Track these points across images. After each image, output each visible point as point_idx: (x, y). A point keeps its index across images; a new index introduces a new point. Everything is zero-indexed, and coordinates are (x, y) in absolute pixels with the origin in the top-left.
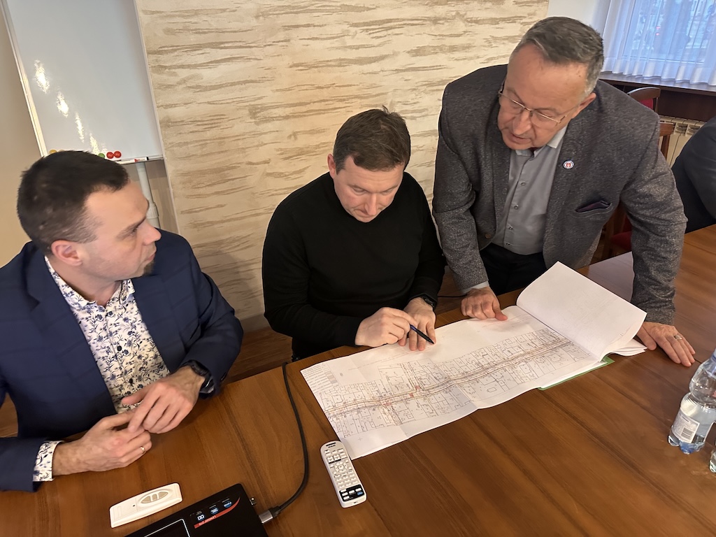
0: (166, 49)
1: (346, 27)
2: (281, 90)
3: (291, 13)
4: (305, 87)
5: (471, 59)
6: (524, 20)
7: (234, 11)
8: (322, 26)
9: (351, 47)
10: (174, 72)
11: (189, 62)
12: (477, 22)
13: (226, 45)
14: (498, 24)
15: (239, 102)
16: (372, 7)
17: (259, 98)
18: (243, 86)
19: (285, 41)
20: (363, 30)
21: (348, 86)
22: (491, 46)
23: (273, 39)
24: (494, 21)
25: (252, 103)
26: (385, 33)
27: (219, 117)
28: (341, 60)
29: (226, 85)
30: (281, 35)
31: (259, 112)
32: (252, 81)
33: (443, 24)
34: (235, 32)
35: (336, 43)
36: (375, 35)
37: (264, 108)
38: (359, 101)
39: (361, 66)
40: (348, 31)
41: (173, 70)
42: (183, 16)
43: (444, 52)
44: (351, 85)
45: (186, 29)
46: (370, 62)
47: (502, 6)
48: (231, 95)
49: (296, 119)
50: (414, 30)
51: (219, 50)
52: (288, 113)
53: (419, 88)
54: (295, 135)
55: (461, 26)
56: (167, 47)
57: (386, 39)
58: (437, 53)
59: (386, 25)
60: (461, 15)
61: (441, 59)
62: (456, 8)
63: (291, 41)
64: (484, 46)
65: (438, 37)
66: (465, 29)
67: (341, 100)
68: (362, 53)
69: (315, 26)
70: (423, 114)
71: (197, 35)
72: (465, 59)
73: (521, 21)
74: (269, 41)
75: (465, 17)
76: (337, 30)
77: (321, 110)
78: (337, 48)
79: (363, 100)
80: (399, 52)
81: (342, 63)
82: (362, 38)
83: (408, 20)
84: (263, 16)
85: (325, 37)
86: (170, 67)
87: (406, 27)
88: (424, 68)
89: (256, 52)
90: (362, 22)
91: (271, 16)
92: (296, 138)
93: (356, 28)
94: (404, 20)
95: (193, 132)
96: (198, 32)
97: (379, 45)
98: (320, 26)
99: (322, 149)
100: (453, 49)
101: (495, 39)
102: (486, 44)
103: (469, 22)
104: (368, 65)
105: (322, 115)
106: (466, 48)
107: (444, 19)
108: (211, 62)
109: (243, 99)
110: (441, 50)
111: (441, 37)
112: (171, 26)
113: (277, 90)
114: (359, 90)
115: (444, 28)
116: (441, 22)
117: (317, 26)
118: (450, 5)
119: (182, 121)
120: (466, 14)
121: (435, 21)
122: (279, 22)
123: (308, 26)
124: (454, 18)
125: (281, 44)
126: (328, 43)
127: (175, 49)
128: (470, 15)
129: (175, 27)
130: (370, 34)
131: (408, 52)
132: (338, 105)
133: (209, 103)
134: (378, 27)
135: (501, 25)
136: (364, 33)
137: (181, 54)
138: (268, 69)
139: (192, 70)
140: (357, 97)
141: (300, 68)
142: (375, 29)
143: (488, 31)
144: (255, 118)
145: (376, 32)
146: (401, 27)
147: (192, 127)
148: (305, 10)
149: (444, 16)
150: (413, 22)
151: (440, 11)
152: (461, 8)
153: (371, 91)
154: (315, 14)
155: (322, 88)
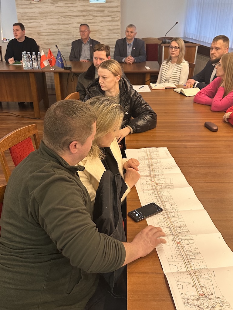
1: (59, 16)
2: (44, 29)
3: (46, 13)
4: (50, 29)
5: (96, 26)
6: (112, 16)
7: (35, 13)
9: (61, 21)
12: (96, 16)
13: (33, 19)
16: (65, 12)
18: (36, 28)
22: (102, 23)
25: (38, 31)
27: (31, 34)
28: (58, 24)
29: (33, 27)
30: (44, 18)
32: (38, 27)
34: (34, 17)
35: (57, 20)
36: (67, 19)
37: (41, 33)
39: (64, 25)
42: (25, 13)
44: (61, 30)
45: (25, 16)
46: (66, 25)
47: (104, 13)
48: (33, 29)
49: (48, 36)
50: (77, 18)
51: (31, 20)
52: (46, 34)
54: (48, 39)
56: (21, 19)
57: (70, 19)
59: (69, 16)
62: (89, 13)
63: (47, 19)
66: (93, 18)
67: (59, 33)
68: (64, 22)
74: (42, 19)
75: (92, 15)
76: (57, 17)
77: (54, 34)
79: (65, 33)
80: (74, 23)
81: (59, 24)
82: (63, 19)
84: (40, 14)
85: (54, 18)
87: (75, 17)
89: (39, 21)
90: (63, 15)
91: (42, 14)
93: (62, 17)
94: (74, 15)
96: (27, 16)
97: (68, 21)
98: (53, 16)
101: (103, 21)
102: (100, 22)
105: (54, 36)
106: (94, 23)
109: (36, 30)
115: (86, 18)
118: (87, 12)
121: (83, 16)
122: (44, 15)
123: (50, 16)
126: (55, 20)
127: (23, 19)
128: (94, 15)
129: (23, 15)
131: (77, 23)
133: (29, 31)
135: (104, 17)
136: (64, 18)
137: (24, 21)
138: (41, 25)
140: (63, 32)
141: (49, 25)
142: (67, 17)
143: (101, 19)
144: (39, 35)
146: (73, 17)
148: (49, 13)
149: (86, 15)
150: (77, 16)
151: (84, 13)
152: (91, 13)
153: (67, 31)
154: (52, 14)
155: (54, 30)
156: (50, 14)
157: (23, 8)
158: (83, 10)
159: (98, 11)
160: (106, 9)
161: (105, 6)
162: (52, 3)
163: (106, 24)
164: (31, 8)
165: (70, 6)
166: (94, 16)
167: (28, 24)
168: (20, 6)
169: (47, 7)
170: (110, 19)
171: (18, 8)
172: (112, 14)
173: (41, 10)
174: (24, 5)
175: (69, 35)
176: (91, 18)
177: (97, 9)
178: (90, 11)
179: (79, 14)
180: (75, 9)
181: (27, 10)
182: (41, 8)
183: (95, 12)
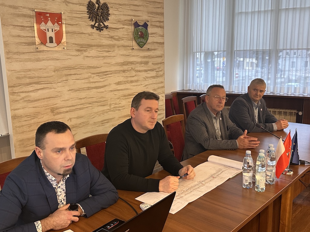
0: (16, 85)
1: (90, 74)
2: (64, 100)
3: (68, 69)
4: (74, 99)
5: (139, 85)
7: (46, 69)
8: (81, 74)
9: (92, 82)
10: (19, 95)
11: (26, 90)
12: (139, 71)
13: (42, 83)
15: (46, 106)
16: (99, 67)
17: (55, 104)
18: (49, 99)
19: (66, 80)
20: (97, 75)
21: (92, 98)
22: (146, 80)
23: (61, 80)
24: (146, 71)
25: (52, 107)
26: (105, 76)
27: (37, 113)
28: (88, 87)
29: (41, 99)
30: (64, 78)
31: (55, 110)
32: (52, 97)
34: (45, 77)
35: (86, 81)
36: (101, 77)
37: (57, 108)
38: (97, 103)
39: (97, 90)
40: (91, 76)
41: (19, 94)
42: (24, 72)
43: (129, 83)
44: (93, 97)
45: (25, 77)
46: (100, 88)
47: (148, 65)
48: (43, 104)
49: (71, 113)
50: (116, 75)
51: (38, 85)
52: (67, 110)
53: (120, 97)
54: (70, 119)
55: (134, 73)
56: (17, 84)
57: (106, 79)
58: (126, 83)
59: (105, 73)
60: (133, 69)
61: (128, 86)
62: (131, 66)
63: (69, 81)
64: (143, 80)
65: (126, 77)
66: (135, 74)
67: (90, 104)
68: (97, 85)
69: (78, 74)
70: (123, 108)
71: (29, 79)
72: (137, 86)
73: (156, 71)
74: (60, 80)
75: (135, 70)
76: (86, 76)
77: (81, 108)
78: (87, 83)
79: (99, 103)
80: (111, 84)
81: (89, 89)
82: (97, 78)
83: (114, 71)
84: (57, 71)
85: (82, 78)
86: (18, 93)
87: (113, 74)
88: (122, 90)
89: (54, 85)
90: (96, 72)
91: (60, 71)
92: (71, 121)
93: (94, 75)
94: (112, 71)
95: (26, 121)
96: (30, 78)
97: (103, 81)
98: (80, 74)
99: (82, 125)
100: (132, 82)
101: (147, 77)
104: (100, 89)
105: (82, 110)
106: (137, 81)
107: (127, 70)
108: (35, 90)
109: (48, 105)
110: (127, 82)
111: (127, 77)
112: (18, 76)
113: (63, 101)
114: (97, 99)
115: (127, 74)
116: (126, 72)
117: (79, 74)
119: (21, 116)
121: (124, 71)
122: (63, 73)
123: (75, 74)
125: (64, 82)
126: (83, 81)
127: (20, 85)
128: (136, 69)
129: (20, 76)
130: (99, 77)
131: (115, 84)
132: (88, 106)
133: (33, 107)
134: (102, 74)
135: (149, 72)
137: (22, 87)
138: (59, 92)
139: (27, 94)
140: (96, 102)
141: (72, 91)
142: (101, 75)
143: (144, 74)
144: (53, 113)
146: (111, 74)
147: (26, 119)
148: (73, 68)
149: (127, 69)
150: (116, 72)
151: (125, 67)
152: (133, 66)
153: (101, 99)
154: (78, 70)
155: (82, 99)
156: (74, 70)
157: (21, 61)
158: (124, 62)
159: (141, 63)
160: (150, 60)
161: (149, 56)
162: (78, 50)
163: (150, 81)
164: (38, 60)
165: (106, 56)
166: (137, 71)
168: (16, 56)
169: (69, 57)
170: (154, 74)
171: (10, 60)
172: (157, 67)
173: (58, 64)
174: (24, 53)
175: (104, 105)
177: (139, 60)
178: (132, 63)
179: (118, 70)
180: (113, 61)
181: (30, 65)
182: (59, 59)
183: (138, 64)
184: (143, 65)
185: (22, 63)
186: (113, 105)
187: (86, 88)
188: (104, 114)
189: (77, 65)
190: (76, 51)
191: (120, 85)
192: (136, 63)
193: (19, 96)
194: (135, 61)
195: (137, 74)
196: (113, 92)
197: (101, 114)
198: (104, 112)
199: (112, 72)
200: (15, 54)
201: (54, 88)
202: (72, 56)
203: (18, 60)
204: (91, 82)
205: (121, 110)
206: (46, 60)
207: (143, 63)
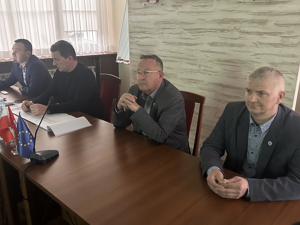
1: (182, 30)
3: (164, 24)
4: (167, 51)
5: (244, 52)
6: (283, 35)
7: (149, 22)
8: (174, 29)
9: (184, 38)
11: (137, 37)
12: (247, 33)
13: (146, 33)
14: (262, 35)
16: (193, 23)
17: (153, 52)
18: (149, 47)
20: (189, 32)
22: (258, 47)
23: (158, 32)
24: (260, 34)
26: (198, 34)
29: (145, 45)
30: (161, 31)
32: (152, 46)
33: (227, 32)
35: (178, 36)
36: (193, 34)
39: (187, 47)
40: (183, 32)
42: (137, 23)
43: (227, 46)
44: (183, 53)
45: (137, 27)
47: (265, 26)
48: (146, 49)
50: (211, 34)
51: (144, 34)
53: (214, 61)
55: (237, 35)
57: (198, 36)
58: (223, 46)
59: (198, 31)
60: (237, 29)
61: (225, 49)
62: (234, 25)
63: (164, 33)
66: (240, 36)
67: (178, 59)
68: (188, 41)
70: (215, 74)
73: (281, 35)
75: (240, 30)
76: (179, 31)
77: (171, 60)
78: (178, 38)
79: (187, 61)
80: (204, 43)
81: (180, 44)
82: (188, 35)
83: (209, 29)
84: (156, 24)
85: (175, 33)
86: (133, 37)
87: (207, 33)
88: (216, 52)
89: (154, 36)
90: (188, 28)
91: (159, 24)
93: (186, 31)
94: (206, 29)
96: (140, 28)
97: (195, 39)
99: (171, 76)
100: (232, 45)
101: (261, 43)
102: (254, 45)
103: (242, 33)
104: (190, 46)
106: (241, 46)
108: (142, 37)
110: (225, 45)
111: (225, 39)
114: (186, 56)
115: (227, 34)
116: (225, 31)
117: (172, 29)
118: (230, 24)
119: (135, 54)
120: (240, 29)
121: (222, 31)
122: (160, 27)
123: (169, 29)
124: (233, 30)
125: (161, 34)
126: (176, 36)
127: (134, 32)
128: (242, 29)
129: (135, 26)
130: (191, 34)
131: (208, 44)
133: (141, 50)
134: (194, 31)
135: (265, 36)
137: (135, 34)
138: (156, 42)
139: (138, 39)
140: (185, 59)
141: (166, 43)
142: (194, 32)
145: (194, 33)
146: (205, 32)
147: (136, 57)
148: (168, 23)
149: (227, 29)
150: (211, 30)
151: (225, 26)
152: (237, 25)
153: (191, 58)
154: (172, 25)
155: (173, 52)
156: (169, 25)
157: (136, 15)
158: (224, 20)
160: (270, 18)
161: (270, 12)
162: (174, 6)
163: (267, 50)
164: (145, 14)
165: (202, 12)
166: (244, 32)
167: (140, 40)
168: (133, 11)
169: (166, 12)
170: (276, 39)
171: (130, 14)
172: (284, 29)
173: (158, 18)
174: (137, 9)
175: (193, 64)
176: (237, 37)
177: (250, 17)
178: (236, 21)
179: (214, 28)
181: (141, 18)
182: (158, 14)
183: (246, 23)
184: (256, 25)
185: (136, 16)
186: (203, 66)
187: (177, 43)
188: (192, 73)
189: (171, 20)
190: (172, 6)
191: (215, 46)
192: (244, 22)
193: (134, 40)
194: (241, 19)
195: (242, 36)
196: (205, 53)
197: (189, 72)
198: (192, 71)
199: (206, 31)
200: (133, 9)
201: (153, 38)
202: (168, 11)
203: (134, 14)
204: (182, 38)
205: (212, 76)
206: (150, 14)
207: (256, 23)
